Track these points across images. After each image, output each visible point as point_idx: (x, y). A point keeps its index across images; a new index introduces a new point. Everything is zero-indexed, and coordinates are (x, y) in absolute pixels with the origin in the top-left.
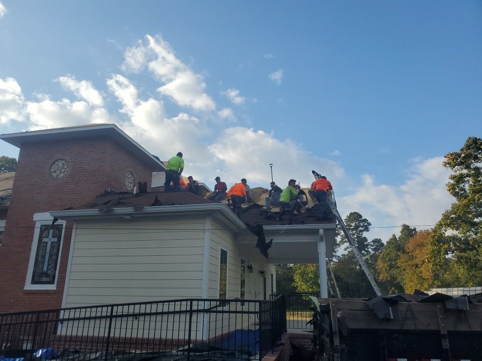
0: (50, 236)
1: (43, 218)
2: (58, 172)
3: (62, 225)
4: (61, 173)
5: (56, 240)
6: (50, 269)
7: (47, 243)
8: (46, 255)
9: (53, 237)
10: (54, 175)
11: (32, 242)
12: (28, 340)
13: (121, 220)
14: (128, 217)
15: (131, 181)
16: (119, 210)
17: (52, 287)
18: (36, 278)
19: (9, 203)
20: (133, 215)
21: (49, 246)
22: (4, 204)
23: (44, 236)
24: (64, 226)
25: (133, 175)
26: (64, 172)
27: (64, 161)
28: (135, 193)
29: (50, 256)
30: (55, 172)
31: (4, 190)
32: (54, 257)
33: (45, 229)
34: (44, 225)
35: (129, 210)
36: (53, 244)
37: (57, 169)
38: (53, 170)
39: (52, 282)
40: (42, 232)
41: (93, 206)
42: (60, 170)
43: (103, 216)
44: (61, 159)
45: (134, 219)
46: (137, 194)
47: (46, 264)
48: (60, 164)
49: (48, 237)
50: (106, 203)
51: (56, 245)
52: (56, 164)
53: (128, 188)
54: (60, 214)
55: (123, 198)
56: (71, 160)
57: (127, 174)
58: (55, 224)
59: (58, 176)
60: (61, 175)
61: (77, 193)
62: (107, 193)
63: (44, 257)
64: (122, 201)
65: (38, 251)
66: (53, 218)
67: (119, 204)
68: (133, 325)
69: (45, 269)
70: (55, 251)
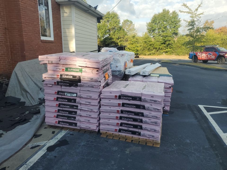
5: (46, 8)
8: (44, 17)
11: (38, 6)
18: (43, 32)
39: (50, 36)
51: (47, 12)
70: (48, 16)
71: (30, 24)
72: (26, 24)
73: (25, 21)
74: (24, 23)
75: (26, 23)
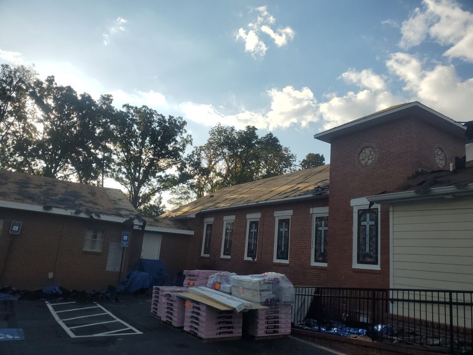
0: (368, 219)
1: (359, 203)
2: (366, 159)
3: (377, 209)
4: (369, 159)
5: (373, 223)
6: (372, 251)
7: (365, 226)
8: (367, 237)
9: (370, 220)
10: (363, 162)
11: (353, 226)
12: (363, 314)
13: (441, 199)
14: (450, 197)
15: (441, 158)
16: (437, 190)
17: (377, 267)
18: (361, 258)
19: (328, 192)
20: (455, 195)
21: (368, 229)
22: (324, 193)
23: (362, 219)
24: (379, 210)
25: (443, 151)
26: (371, 159)
27: (370, 148)
28: (451, 169)
29: (371, 238)
30: (363, 159)
31: (321, 181)
32: (374, 239)
33: (362, 213)
34: (361, 210)
35: (451, 189)
36: (371, 227)
37: (365, 157)
38: (361, 158)
39: (376, 263)
40: (359, 216)
41: (406, 188)
42: (368, 157)
43: (420, 197)
44: (367, 147)
45: (456, 198)
46: (454, 170)
47: (367, 245)
48: (367, 151)
49: (366, 221)
50: (421, 184)
51: (374, 228)
52: (363, 151)
53: (440, 166)
54: (375, 198)
55: (439, 177)
56: (377, 145)
57: (436, 151)
58: (371, 208)
59: (366, 163)
60: (370, 162)
61: (388, 177)
62: (418, 174)
63: (365, 239)
64: (438, 179)
65: (359, 233)
66: (369, 203)
67: (436, 183)
68: (459, 314)
69: (367, 250)
70: (374, 233)
71: (338, 250)
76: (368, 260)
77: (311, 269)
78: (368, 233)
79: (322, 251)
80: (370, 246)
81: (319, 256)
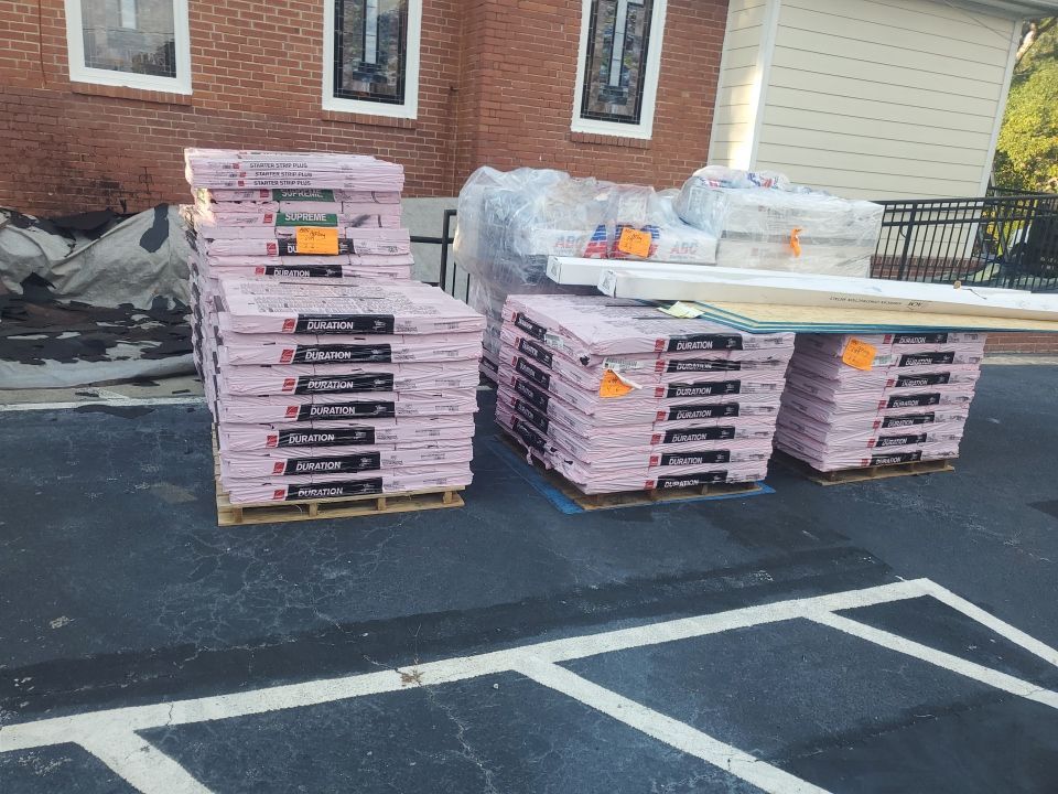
6: (627, 83)
8: (616, 39)
17: (637, 133)
18: (592, 103)
21: (621, 14)
29: (628, 45)
32: (636, 51)
36: (633, 10)
39: (634, 120)
47: (616, 66)
51: (641, 14)
63: (609, 44)
69: (614, 81)
70: (639, 32)
71: (524, 69)
72: (503, 70)
73: (501, 58)
74: (496, 65)
75: (506, 67)
76: (615, 109)
77: (328, 122)
78: (620, 28)
79: (371, 58)
80: (623, 69)
81: (357, 77)
